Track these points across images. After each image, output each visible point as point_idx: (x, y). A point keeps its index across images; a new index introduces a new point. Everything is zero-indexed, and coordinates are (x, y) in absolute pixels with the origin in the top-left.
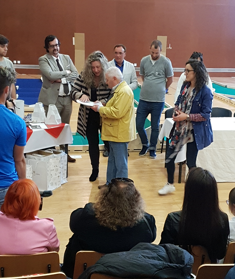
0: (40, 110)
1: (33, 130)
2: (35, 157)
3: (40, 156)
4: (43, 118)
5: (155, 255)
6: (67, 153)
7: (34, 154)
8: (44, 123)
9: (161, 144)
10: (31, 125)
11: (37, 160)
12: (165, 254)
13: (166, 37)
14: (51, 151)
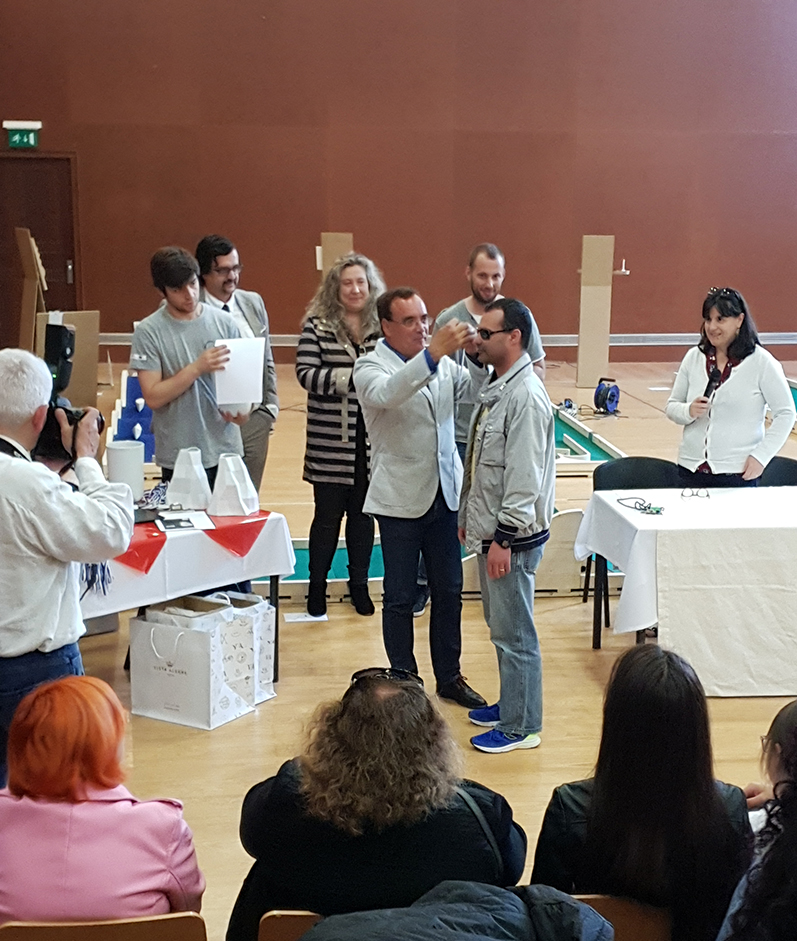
0: (192, 469)
1: (167, 534)
2: (172, 617)
3: (190, 613)
4: (202, 497)
5: (488, 919)
6: (276, 606)
7: (172, 609)
8: (205, 510)
9: (584, 575)
10: (162, 518)
11: (179, 627)
12: (524, 917)
13: (611, 238)
14: (225, 599)
